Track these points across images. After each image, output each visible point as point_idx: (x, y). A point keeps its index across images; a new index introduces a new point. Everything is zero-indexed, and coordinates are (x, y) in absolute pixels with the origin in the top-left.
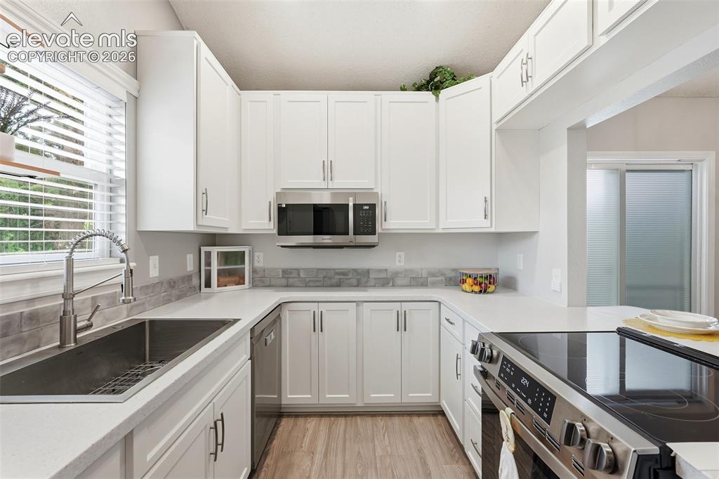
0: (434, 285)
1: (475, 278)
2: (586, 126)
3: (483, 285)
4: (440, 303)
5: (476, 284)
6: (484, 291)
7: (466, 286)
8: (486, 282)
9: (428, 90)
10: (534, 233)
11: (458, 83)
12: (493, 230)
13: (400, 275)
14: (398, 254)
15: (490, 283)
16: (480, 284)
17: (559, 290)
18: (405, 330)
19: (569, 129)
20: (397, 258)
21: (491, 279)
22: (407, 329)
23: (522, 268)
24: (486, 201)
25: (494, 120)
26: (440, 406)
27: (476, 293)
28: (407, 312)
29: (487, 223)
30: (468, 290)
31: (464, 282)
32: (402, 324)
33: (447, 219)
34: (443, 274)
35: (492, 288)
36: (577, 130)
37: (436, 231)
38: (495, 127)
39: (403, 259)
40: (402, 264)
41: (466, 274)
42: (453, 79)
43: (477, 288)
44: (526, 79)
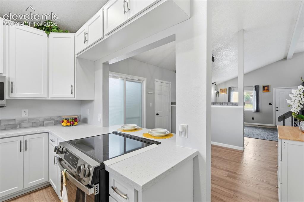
0: (47, 125)
1: (68, 120)
2: (109, 64)
3: (72, 123)
4: (48, 133)
5: (68, 122)
6: (72, 125)
7: (64, 124)
8: (73, 121)
9: (43, 30)
10: (93, 100)
11: (59, 32)
12: (75, 99)
13: (25, 122)
14: (23, 111)
15: (75, 121)
16: (70, 122)
17: (100, 121)
18: (26, 150)
19: (103, 64)
20: (23, 113)
21: (76, 119)
22: (27, 149)
23: (89, 114)
24: (72, 87)
25: (76, 53)
26: (49, 182)
27: (68, 126)
28: (27, 141)
29: (72, 96)
30: (65, 125)
31: (62, 122)
32: (24, 147)
33: (53, 93)
34: (52, 119)
35: (76, 123)
36: (106, 64)
37: (48, 99)
38: (76, 56)
39: (27, 113)
40: (27, 116)
41: (64, 118)
42: (57, 29)
43: (69, 124)
44: (85, 41)
